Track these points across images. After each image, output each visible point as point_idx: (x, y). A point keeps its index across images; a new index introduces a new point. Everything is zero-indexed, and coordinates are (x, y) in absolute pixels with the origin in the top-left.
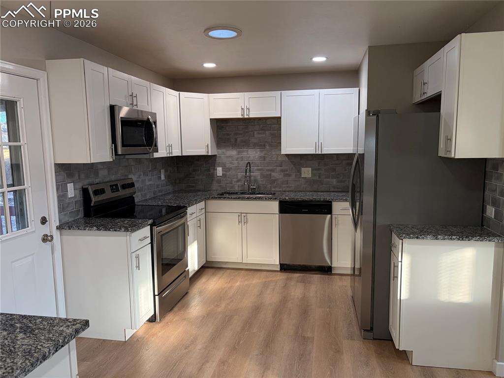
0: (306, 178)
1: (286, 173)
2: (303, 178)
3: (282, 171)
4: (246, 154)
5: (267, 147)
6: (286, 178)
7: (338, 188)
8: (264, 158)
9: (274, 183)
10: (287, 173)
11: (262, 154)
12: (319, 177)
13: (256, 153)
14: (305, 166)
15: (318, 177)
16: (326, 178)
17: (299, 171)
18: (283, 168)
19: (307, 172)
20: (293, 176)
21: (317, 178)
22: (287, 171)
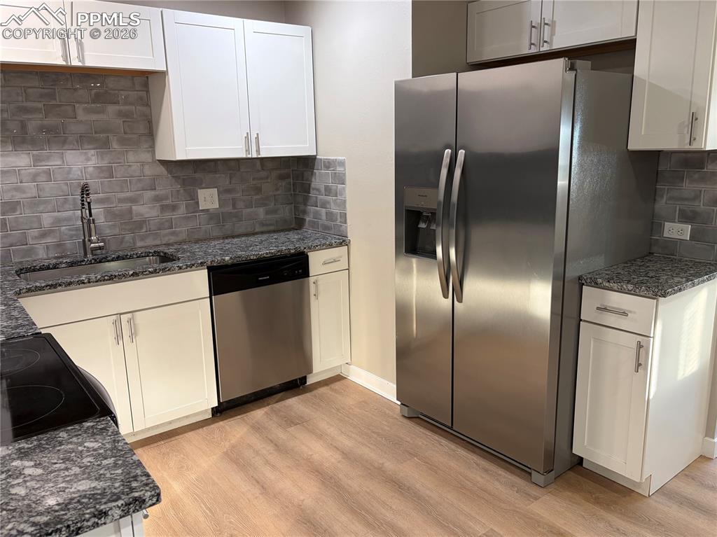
0: (208, 210)
1: (165, 202)
2: (203, 210)
3: (157, 199)
4: (59, 163)
5: (115, 145)
6: (168, 215)
7: (267, 225)
8: (109, 172)
9: (141, 228)
10: (168, 202)
11: (104, 163)
12: (234, 206)
13: (88, 159)
14: (204, 185)
15: (231, 207)
16: (247, 207)
17: (194, 198)
18: (157, 193)
19: (208, 199)
20: (182, 210)
21: (229, 209)
22: (167, 198)
